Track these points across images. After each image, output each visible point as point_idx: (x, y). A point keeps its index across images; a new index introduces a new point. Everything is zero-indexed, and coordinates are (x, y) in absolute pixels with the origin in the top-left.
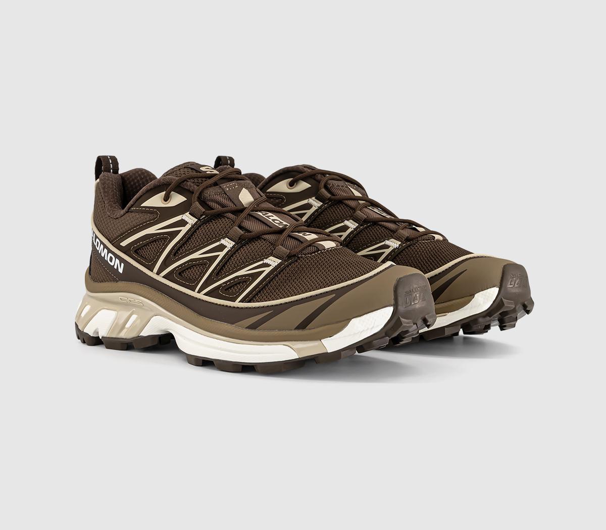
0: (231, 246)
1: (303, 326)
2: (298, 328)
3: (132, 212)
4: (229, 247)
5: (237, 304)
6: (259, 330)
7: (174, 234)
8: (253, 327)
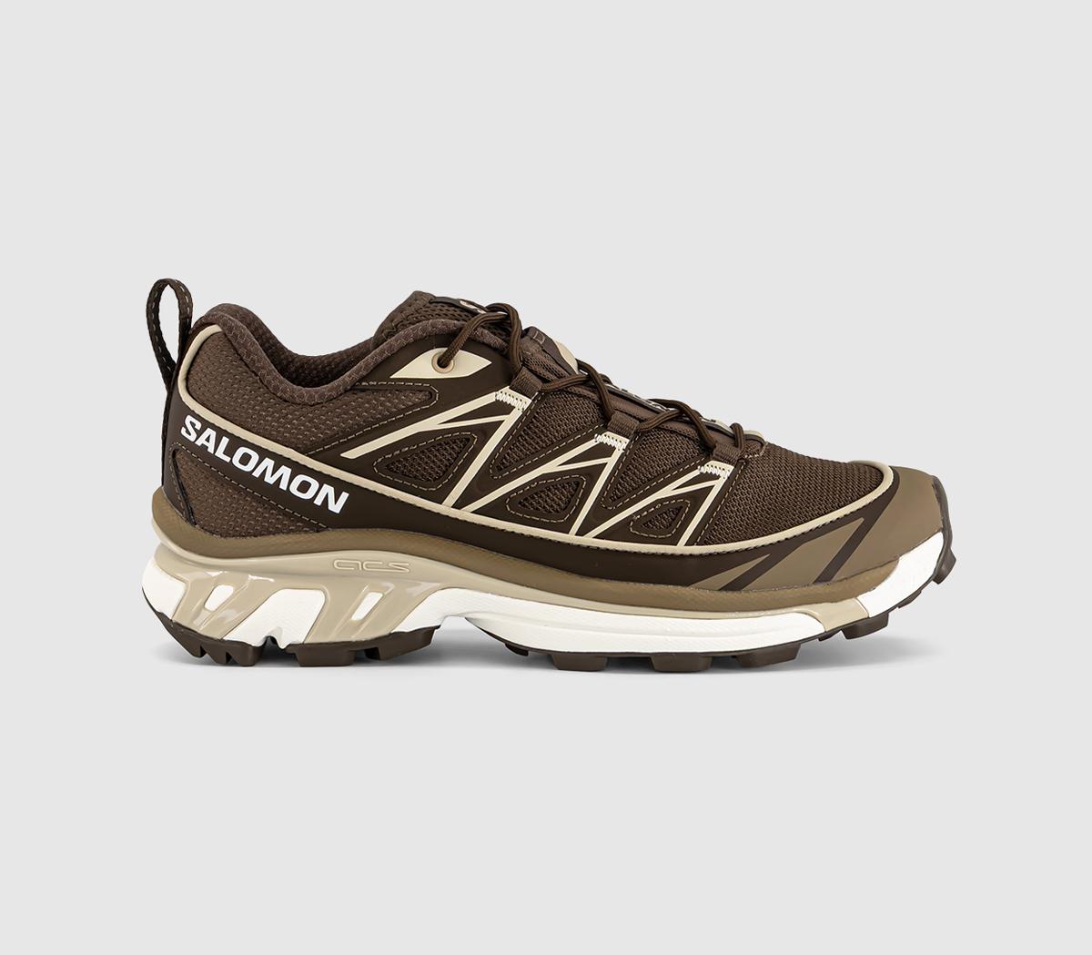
0: (625, 446)
1: (825, 577)
2: (819, 580)
3: (363, 390)
4: (621, 449)
5: (681, 548)
6: (747, 591)
7: (487, 431)
8: (734, 586)
